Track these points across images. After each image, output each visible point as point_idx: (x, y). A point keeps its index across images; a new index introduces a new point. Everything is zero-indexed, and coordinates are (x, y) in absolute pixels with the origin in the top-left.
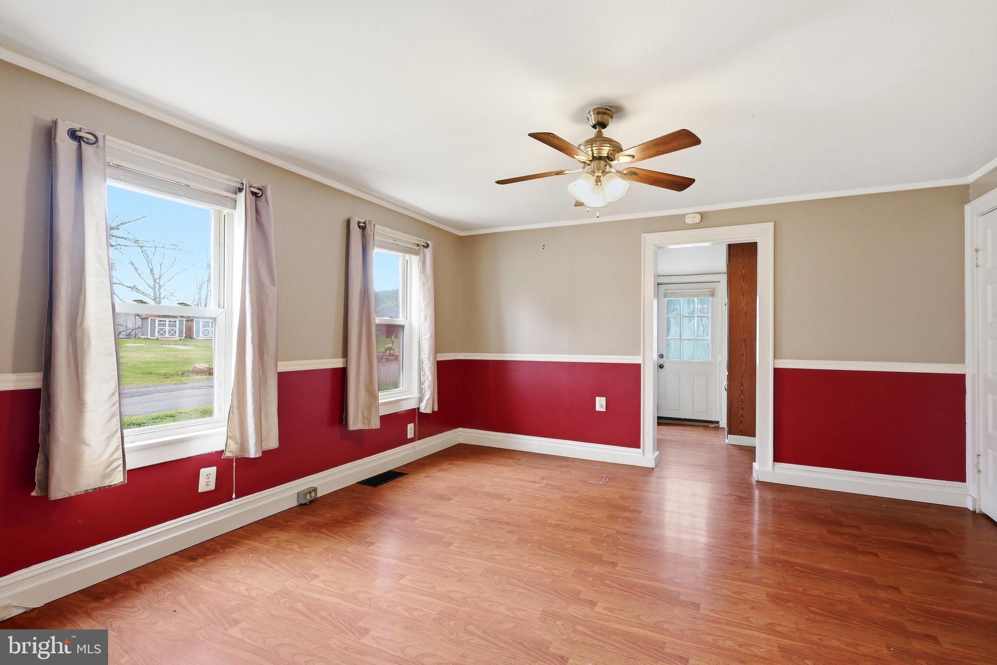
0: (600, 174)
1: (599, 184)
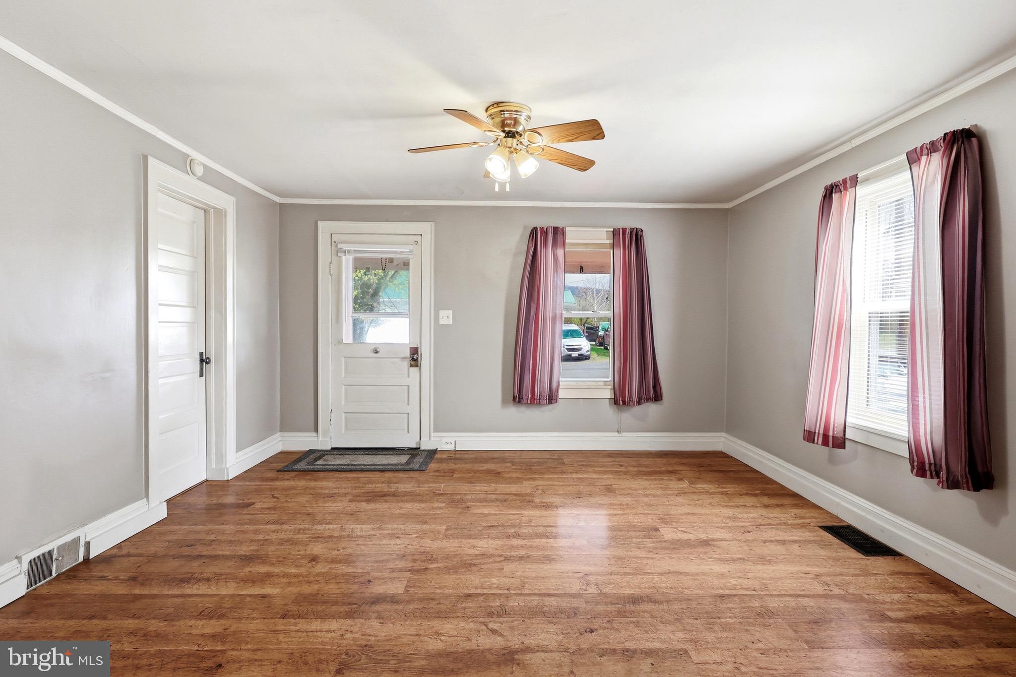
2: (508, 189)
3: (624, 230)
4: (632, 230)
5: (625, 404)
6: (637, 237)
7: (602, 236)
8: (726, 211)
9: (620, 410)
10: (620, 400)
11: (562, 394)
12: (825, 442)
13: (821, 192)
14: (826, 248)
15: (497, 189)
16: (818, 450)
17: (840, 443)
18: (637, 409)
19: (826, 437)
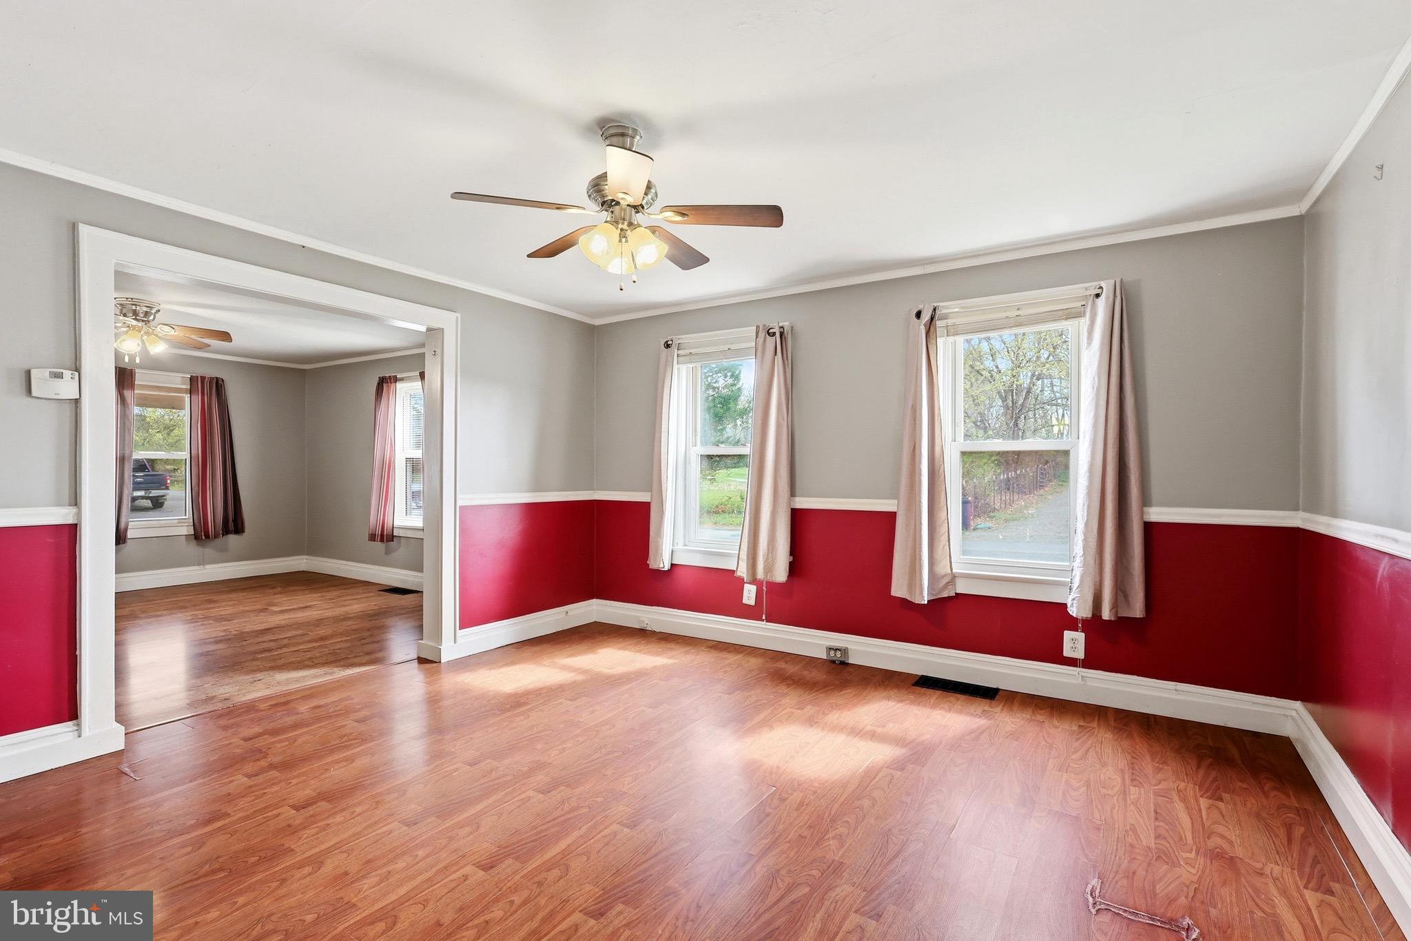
0: (625, 226)
1: (624, 240)
2: (138, 361)
3: (203, 378)
4: (211, 379)
5: (209, 538)
6: (218, 386)
7: (179, 381)
8: (304, 370)
9: (203, 546)
10: (201, 534)
11: (130, 534)
12: (382, 540)
13: (376, 381)
14: (380, 417)
15: (127, 359)
16: (378, 545)
17: (391, 538)
18: (221, 541)
19: (382, 535)
